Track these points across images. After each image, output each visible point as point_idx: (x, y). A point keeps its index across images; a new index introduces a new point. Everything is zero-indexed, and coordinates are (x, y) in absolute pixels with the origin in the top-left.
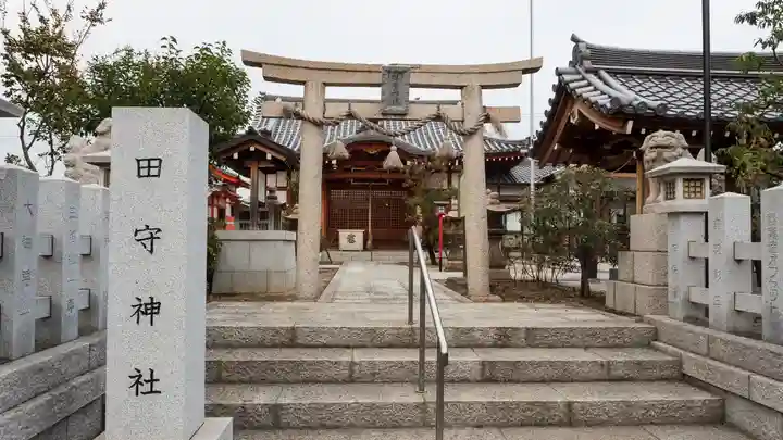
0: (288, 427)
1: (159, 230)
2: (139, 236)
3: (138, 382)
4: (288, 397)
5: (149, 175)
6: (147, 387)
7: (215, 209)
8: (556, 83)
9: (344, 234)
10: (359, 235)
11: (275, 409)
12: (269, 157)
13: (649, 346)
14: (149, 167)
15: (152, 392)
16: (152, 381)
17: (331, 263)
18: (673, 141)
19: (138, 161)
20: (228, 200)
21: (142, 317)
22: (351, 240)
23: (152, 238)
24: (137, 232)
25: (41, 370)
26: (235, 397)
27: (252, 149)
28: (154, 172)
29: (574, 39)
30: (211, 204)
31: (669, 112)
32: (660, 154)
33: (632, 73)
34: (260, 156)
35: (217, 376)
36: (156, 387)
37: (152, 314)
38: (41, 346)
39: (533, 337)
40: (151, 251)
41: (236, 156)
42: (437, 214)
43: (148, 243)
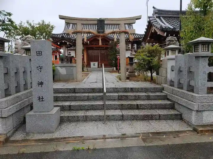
0: (73, 110)
1: (42, 67)
2: (38, 68)
3: (39, 99)
4: (73, 103)
5: (39, 55)
6: (41, 100)
7: (54, 56)
8: (148, 20)
9: (92, 63)
10: (96, 63)
11: (70, 106)
12: (68, 44)
13: (162, 92)
14: (39, 53)
15: (42, 101)
16: (42, 99)
17: (88, 72)
18: (173, 39)
19: (37, 52)
20: (58, 53)
21: (39, 85)
22: (94, 65)
23: (41, 68)
24: (37, 67)
25: (18, 97)
26: (60, 104)
27: (63, 41)
28: (40, 54)
29: (154, 8)
30: (53, 55)
31: (176, 30)
32: (170, 43)
33: (170, 17)
34: (65, 43)
35: (56, 99)
36: (43, 100)
37: (42, 84)
38: (17, 92)
39: (132, 90)
40: (41, 72)
41: (59, 44)
42: (117, 57)
43: (40, 70)
